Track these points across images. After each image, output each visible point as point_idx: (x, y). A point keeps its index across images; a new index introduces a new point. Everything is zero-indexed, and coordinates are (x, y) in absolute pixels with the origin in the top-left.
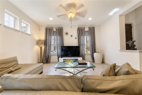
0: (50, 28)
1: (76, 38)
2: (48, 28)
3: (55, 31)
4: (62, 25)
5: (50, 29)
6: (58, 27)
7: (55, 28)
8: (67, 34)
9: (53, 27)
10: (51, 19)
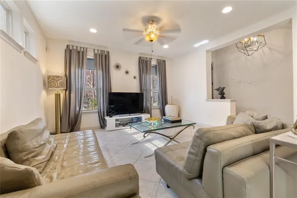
0: (79, 48)
1: (135, 77)
2: (75, 48)
3: (92, 58)
4: (106, 47)
5: (79, 52)
6: (98, 50)
7: (93, 50)
8: (118, 67)
9: (87, 48)
10: (93, 31)
